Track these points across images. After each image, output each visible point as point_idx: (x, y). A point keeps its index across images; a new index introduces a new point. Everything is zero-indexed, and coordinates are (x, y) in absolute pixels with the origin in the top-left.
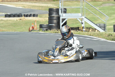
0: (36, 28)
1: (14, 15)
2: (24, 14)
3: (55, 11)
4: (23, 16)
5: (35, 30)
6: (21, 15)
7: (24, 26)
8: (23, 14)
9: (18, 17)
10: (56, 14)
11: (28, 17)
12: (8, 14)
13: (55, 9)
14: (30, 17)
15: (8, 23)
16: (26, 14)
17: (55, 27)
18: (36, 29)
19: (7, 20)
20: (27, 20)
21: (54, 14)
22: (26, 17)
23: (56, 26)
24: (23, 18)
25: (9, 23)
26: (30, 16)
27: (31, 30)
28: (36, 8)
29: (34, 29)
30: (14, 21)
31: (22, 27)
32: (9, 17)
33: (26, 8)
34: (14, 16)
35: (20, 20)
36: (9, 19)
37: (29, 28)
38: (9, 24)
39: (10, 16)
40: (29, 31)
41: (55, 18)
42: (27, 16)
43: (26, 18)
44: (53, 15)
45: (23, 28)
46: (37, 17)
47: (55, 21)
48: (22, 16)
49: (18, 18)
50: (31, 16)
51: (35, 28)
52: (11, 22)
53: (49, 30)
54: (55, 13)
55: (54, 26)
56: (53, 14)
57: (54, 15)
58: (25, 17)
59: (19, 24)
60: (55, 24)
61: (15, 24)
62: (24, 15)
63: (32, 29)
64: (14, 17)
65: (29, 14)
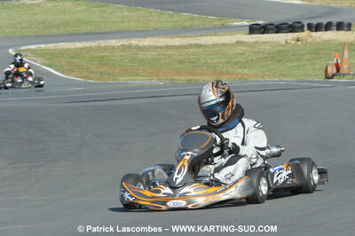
1: (277, 27)
2: (310, 22)
4: (306, 28)
6: (299, 25)
7: (308, 60)
8: (305, 23)
9: (291, 32)
11: (320, 31)
12: (260, 22)
14: (326, 30)
15: (258, 52)
16: (315, 22)
19: (257, 42)
20: (318, 40)
22: (316, 31)
24: (305, 34)
25: (263, 52)
26: (328, 27)
27: (330, 76)
28: (346, 4)
29: (341, 71)
30: (278, 44)
31: (303, 63)
32: (263, 33)
34: (279, 29)
35: (298, 40)
36: (263, 40)
38: (261, 55)
39: (264, 29)
40: (327, 77)
42: (317, 28)
43: (314, 34)
45: (305, 65)
46: (348, 32)
48: (301, 29)
49: (291, 36)
50: (330, 30)
51: (344, 68)
52: (267, 47)
58: (312, 31)
59: (293, 55)
61: (280, 55)
62: (310, 27)
63: (335, 71)
64: (277, 32)
65: (325, 23)
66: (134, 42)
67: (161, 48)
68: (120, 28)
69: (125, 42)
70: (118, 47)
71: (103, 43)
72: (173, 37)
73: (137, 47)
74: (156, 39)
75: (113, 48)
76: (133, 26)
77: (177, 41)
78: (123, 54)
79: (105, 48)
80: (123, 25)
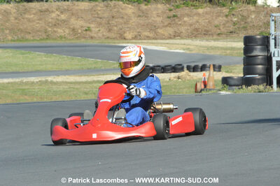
0: (214, 85)
1: (163, 68)
2: (189, 64)
3: (260, 42)
4: (185, 69)
5: (210, 90)
6: (180, 67)
8: (185, 65)
9: (174, 72)
10: (262, 50)
11: (197, 71)
13: (259, 39)
14: (201, 71)
16: (193, 65)
17: (260, 82)
18: (212, 87)
20: (195, 78)
21: (258, 50)
22: (194, 71)
23: (262, 79)
24: (185, 73)
27: (199, 91)
28: (218, 53)
29: (208, 87)
30: (163, 81)
33: (193, 52)
34: (164, 70)
35: (179, 78)
37: (196, 85)
39: (153, 70)
40: (196, 92)
41: (259, 59)
42: (195, 69)
43: (192, 74)
44: (255, 53)
46: (218, 73)
47: (260, 66)
48: (182, 69)
49: (173, 75)
50: (204, 70)
51: (210, 85)
53: (244, 87)
54: (259, 47)
55: (259, 79)
56: (256, 49)
57: (258, 52)
58: (190, 71)
59: (175, 89)
60: (259, 75)
62: (189, 68)
63: (203, 87)
64: (163, 72)
65: (200, 65)
66: (50, 79)
67: (71, 83)
68: (39, 69)
69: (43, 79)
70: (37, 82)
71: (25, 80)
72: (81, 76)
73: (52, 83)
74: (67, 76)
75: (33, 83)
76: (49, 67)
77: (84, 79)
78: (41, 87)
79: (27, 83)
80: (41, 67)
